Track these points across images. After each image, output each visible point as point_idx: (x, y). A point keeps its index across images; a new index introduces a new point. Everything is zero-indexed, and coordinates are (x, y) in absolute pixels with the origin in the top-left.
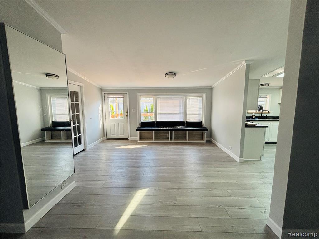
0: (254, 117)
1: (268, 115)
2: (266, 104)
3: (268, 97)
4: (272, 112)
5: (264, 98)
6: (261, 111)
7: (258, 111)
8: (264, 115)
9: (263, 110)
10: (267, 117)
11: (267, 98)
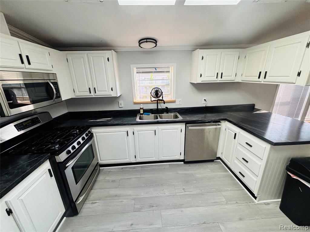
0: (142, 112)
1: (170, 106)
3: (172, 70)
5: (163, 72)
7: (153, 99)
8: (162, 106)
10: (167, 110)
11: (169, 72)
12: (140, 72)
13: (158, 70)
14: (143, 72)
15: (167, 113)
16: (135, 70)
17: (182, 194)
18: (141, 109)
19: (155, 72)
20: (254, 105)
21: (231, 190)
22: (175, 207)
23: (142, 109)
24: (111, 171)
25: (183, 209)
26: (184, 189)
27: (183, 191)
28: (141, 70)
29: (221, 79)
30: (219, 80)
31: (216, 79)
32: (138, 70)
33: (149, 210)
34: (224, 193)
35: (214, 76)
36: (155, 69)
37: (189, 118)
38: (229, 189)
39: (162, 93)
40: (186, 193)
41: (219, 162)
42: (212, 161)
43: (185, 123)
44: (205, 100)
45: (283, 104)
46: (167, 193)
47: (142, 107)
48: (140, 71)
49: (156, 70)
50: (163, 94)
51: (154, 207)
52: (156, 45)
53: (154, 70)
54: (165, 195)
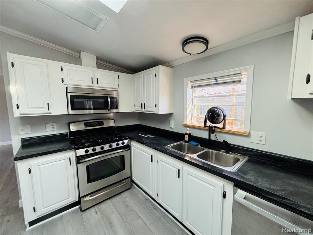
0: (186, 138)
13: (220, 80)
14: (198, 86)
16: (190, 85)
18: (186, 134)
19: (214, 84)
23: (189, 134)
24: (138, 195)
28: (197, 84)
36: (215, 79)
39: (225, 116)
48: (195, 85)
49: (217, 81)
50: (226, 118)
53: (214, 81)
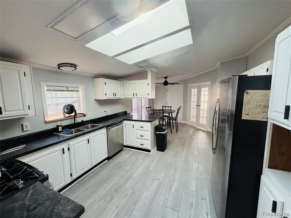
0: (60, 129)
1: (85, 119)
2: (78, 101)
3: (80, 89)
4: (90, 113)
5: (74, 91)
6: (73, 114)
7: (67, 115)
8: (79, 120)
9: (75, 112)
10: (83, 123)
11: (78, 91)
12: (51, 90)
13: (69, 89)
15: (83, 126)
16: (45, 88)
17: (124, 172)
20: (126, 111)
21: (141, 156)
22: (128, 179)
23: (61, 126)
25: (133, 177)
26: (123, 170)
27: (124, 171)
28: (52, 88)
29: (116, 97)
30: (114, 98)
31: (113, 97)
32: (48, 88)
33: (117, 192)
34: (140, 158)
35: (112, 95)
37: (106, 124)
38: (140, 156)
40: (126, 170)
41: (125, 149)
42: (121, 150)
43: (106, 127)
44: (105, 111)
45: (135, 110)
46: (117, 179)
47: (59, 124)
49: (68, 89)
51: (119, 190)
52: (76, 69)
53: (66, 89)
54: (117, 180)
